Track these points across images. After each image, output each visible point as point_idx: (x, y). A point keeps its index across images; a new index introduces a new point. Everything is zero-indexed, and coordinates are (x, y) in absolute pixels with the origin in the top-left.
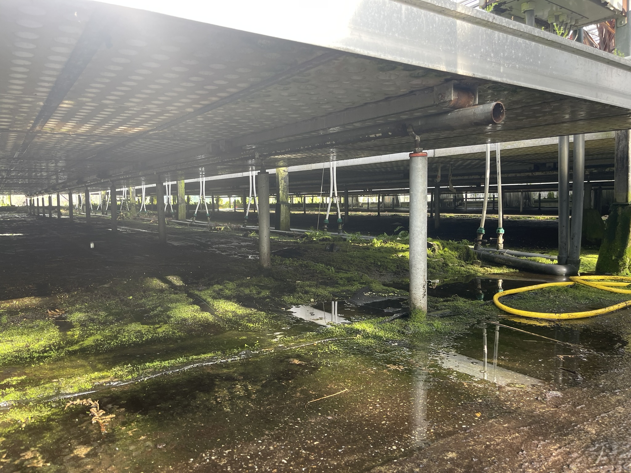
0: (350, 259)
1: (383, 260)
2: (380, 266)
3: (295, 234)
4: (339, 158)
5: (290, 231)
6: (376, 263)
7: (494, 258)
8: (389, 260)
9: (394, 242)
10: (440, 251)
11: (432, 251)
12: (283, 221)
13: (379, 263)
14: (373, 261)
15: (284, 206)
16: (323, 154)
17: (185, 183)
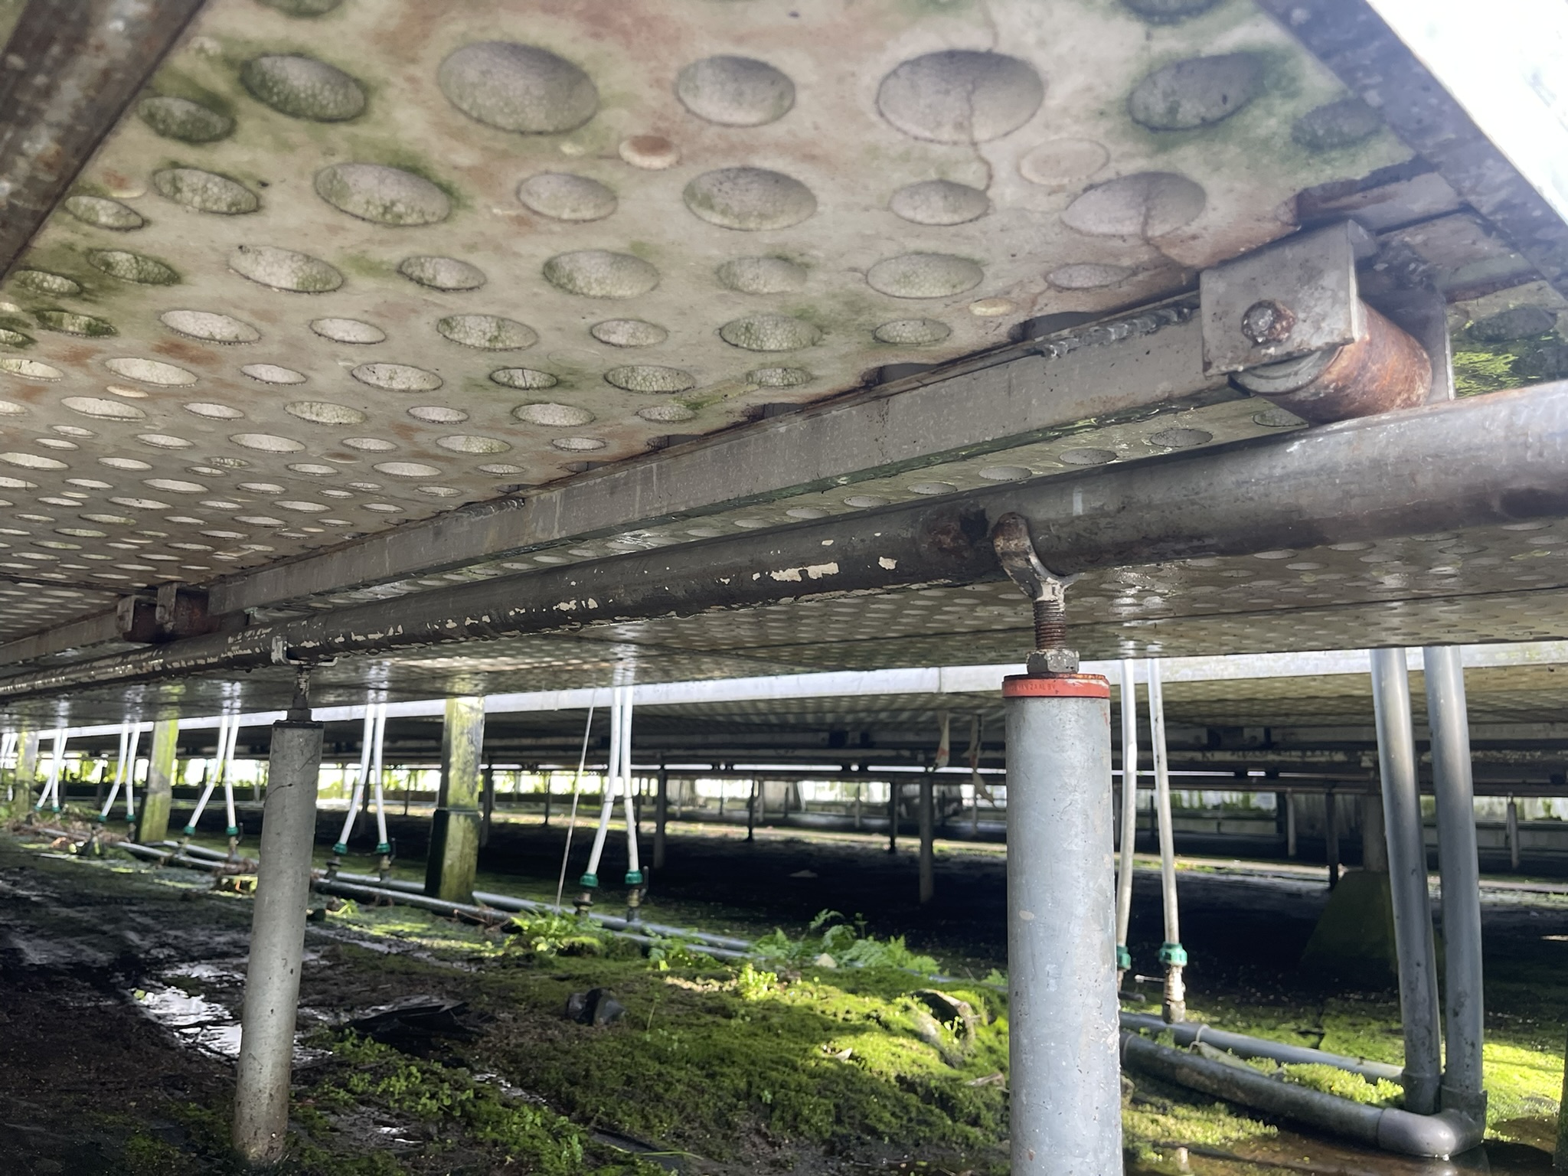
0: (655, 1067)
1: (780, 1078)
2: (772, 1107)
3: (485, 917)
4: (644, 677)
5: (473, 902)
6: (754, 1090)
7: (1173, 1066)
8: (804, 1078)
9: (816, 984)
10: (980, 1031)
11: (957, 1035)
12: (452, 866)
13: (767, 1096)
14: (742, 1085)
15: (462, 819)
16: (585, 662)
17: (182, 733)
